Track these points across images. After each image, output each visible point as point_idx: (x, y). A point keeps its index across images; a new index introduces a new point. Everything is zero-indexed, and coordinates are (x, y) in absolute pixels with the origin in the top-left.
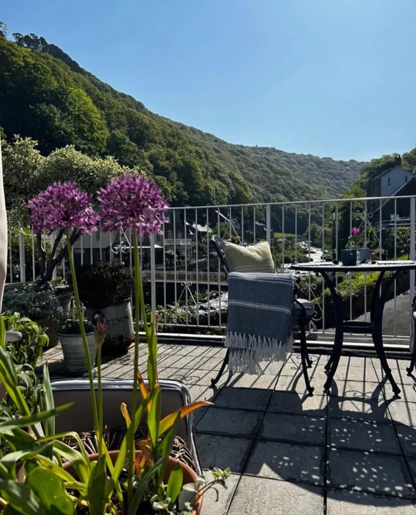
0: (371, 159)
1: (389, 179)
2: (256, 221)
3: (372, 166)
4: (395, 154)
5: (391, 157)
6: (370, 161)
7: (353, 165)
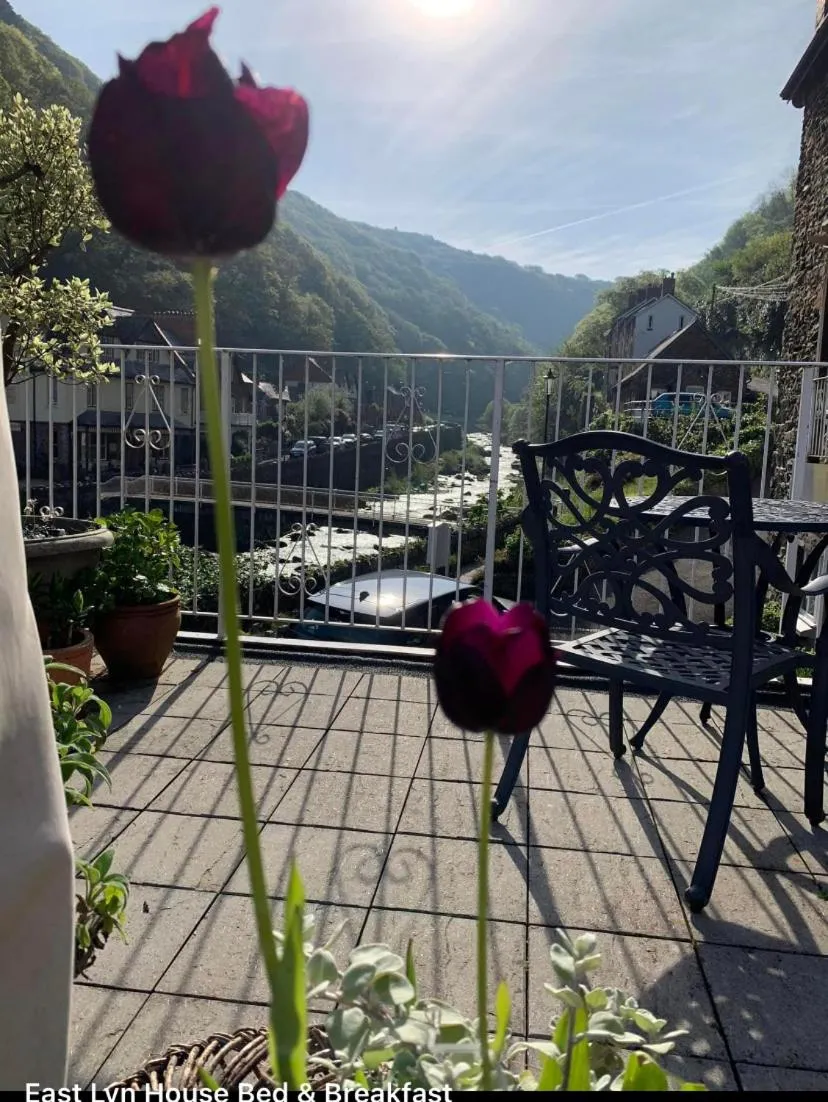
0: (615, 277)
1: (651, 318)
2: (389, 384)
3: (617, 291)
4: (663, 271)
5: (655, 276)
6: (613, 281)
7: (582, 285)
